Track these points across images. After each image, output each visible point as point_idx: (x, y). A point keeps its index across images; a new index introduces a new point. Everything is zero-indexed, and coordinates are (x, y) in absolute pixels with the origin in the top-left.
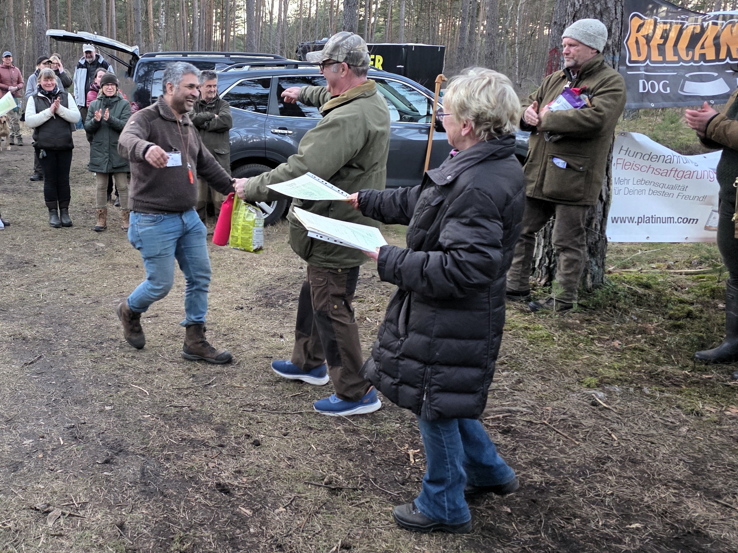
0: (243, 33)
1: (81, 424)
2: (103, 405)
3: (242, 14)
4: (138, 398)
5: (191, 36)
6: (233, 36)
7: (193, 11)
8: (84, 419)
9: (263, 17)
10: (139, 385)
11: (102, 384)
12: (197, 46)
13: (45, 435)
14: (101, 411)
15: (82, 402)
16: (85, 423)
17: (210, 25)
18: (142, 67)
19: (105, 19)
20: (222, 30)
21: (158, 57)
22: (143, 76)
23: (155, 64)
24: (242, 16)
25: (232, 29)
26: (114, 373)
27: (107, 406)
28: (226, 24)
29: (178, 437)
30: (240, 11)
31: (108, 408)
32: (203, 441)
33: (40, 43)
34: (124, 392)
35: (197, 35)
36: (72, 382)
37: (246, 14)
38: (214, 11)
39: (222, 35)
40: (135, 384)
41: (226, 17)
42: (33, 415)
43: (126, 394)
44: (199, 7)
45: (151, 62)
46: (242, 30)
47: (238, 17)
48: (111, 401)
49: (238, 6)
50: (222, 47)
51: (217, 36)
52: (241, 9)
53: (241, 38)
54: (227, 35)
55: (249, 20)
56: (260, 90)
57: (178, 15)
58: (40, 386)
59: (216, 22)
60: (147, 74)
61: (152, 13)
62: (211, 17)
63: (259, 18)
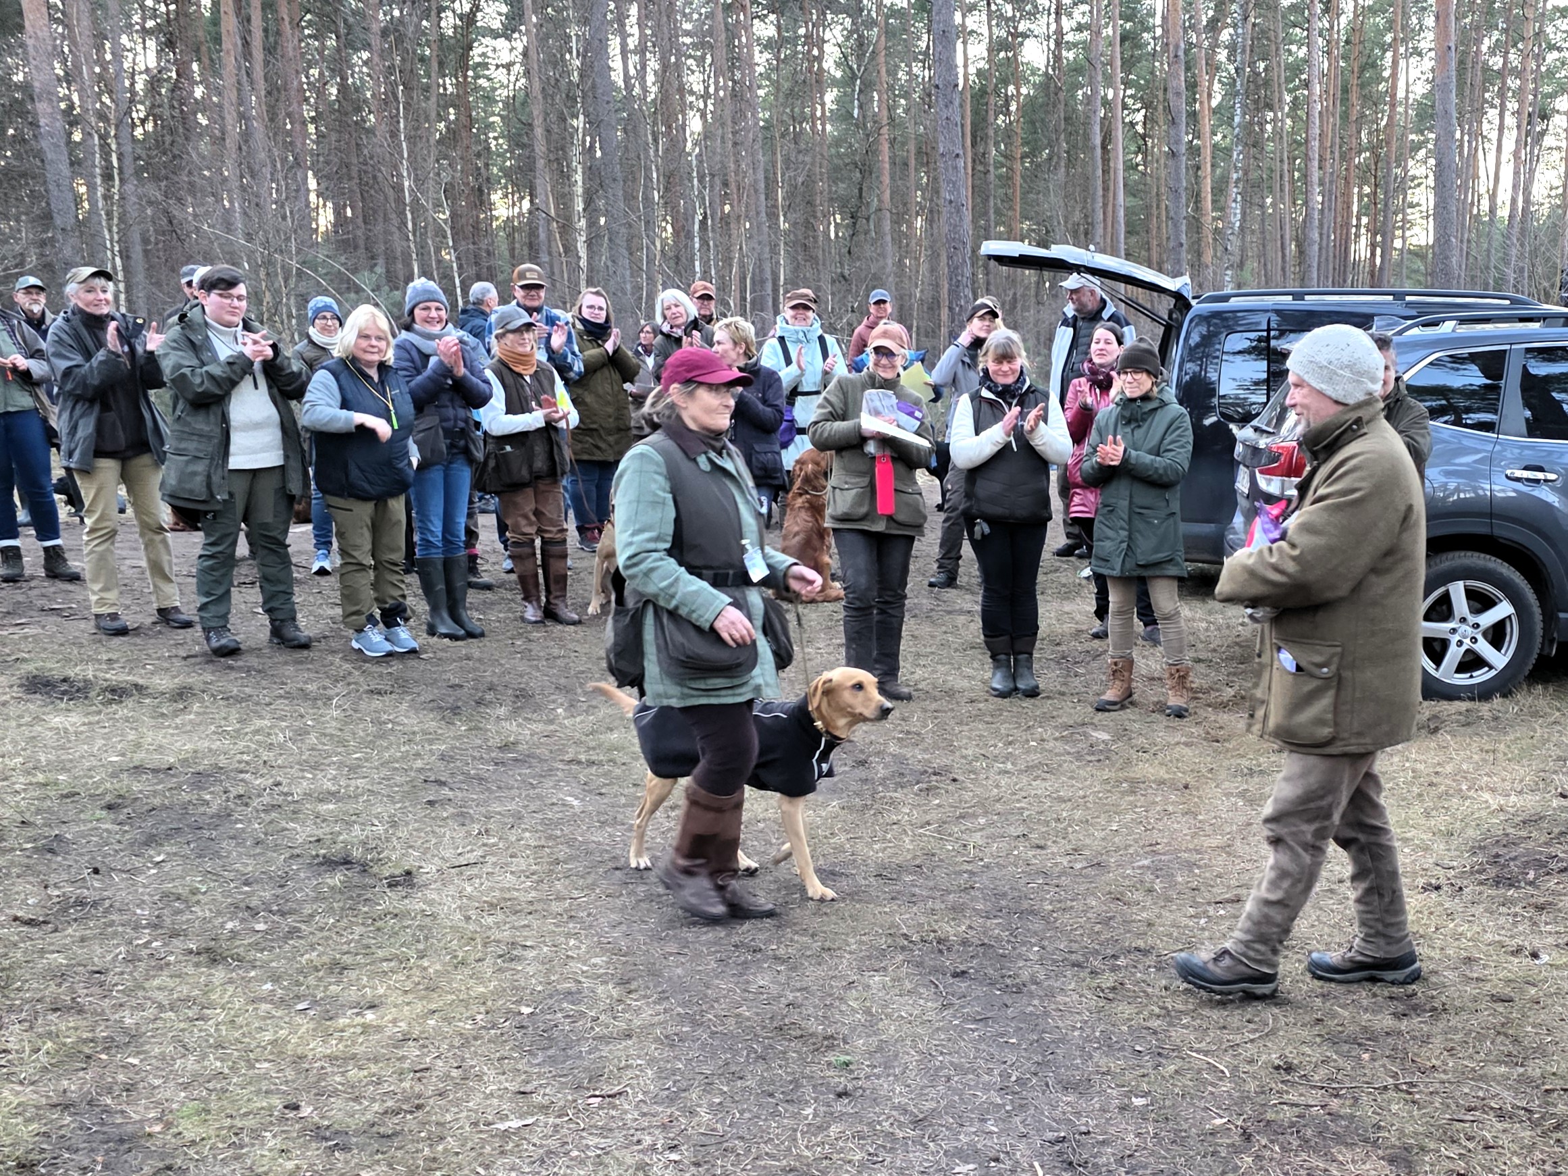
0: (1423, 243)
3: (1423, 196)
5: (1301, 252)
6: (1401, 250)
7: (1307, 193)
9: (1472, 203)
12: (1315, 275)
17: (1348, 225)
18: (1197, 325)
19: (1100, 216)
20: (1374, 235)
21: (1234, 303)
22: (1198, 346)
23: (1226, 319)
24: (1423, 202)
25: (1398, 233)
26: (1148, 1024)
28: (1384, 223)
30: (1417, 191)
33: (954, 272)
35: (1316, 247)
37: (1432, 197)
38: (1356, 190)
39: (1373, 246)
40: (1197, 1051)
41: (1386, 205)
44: (1321, 183)
45: (1217, 315)
46: (1421, 234)
47: (1412, 206)
49: (1414, 178)
50: (1372, 276)
51: (1361, 249)
52: (1419, 185)
53: (1419, 253)
54: (1386, 248)
55: (1442, 214)
56: (1474, 377)
57: (1269, 201)
59: (1359, 219)
60: (1208, 340)
61: (1210, 197)
62: (1349, 207)
63: (1465, 207)
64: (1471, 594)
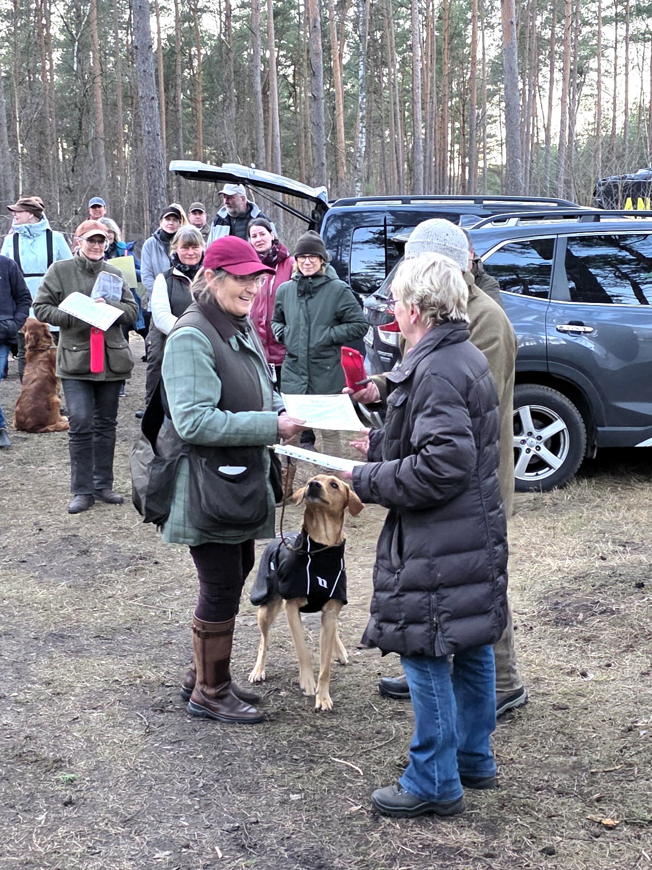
0: (499, 163)
1: (251, 823)
2: (287, 792)
3: (497, 131)
4: (345, 780)
5: (411, 169)
6: (483, 169)
7: (414, 127)
8: (256, 816)
9: (533, 136)
10: (346, 759)
11: (283, 758)
12: (422, 186)
13: (191, 844)
14: (283, 803)
15: (252, 789)
16: (257, 822)
17: (444, 150)
18: (332, 222)
19: (262, 143)
20: (464, 157)
21: (360, 206)
22: (334, 237)
23: (355, 218)
24: (498, 134)
25: (481, 156)
26: (303, 739)
27: (293, 793)
28: (471, 148)
29: (417, 842)
30: (493, 125)
31: (294, 797)
32: (458, 849)
33: (153, 184)
34: (320, 771)
35: (422, 166)
36: (231, 755)
37: (504, 130)
38: (450, 125)
39: (463, 166)
40: (340, 757)
41: (471, 135)
42: (168, 811)
43: (323, 773)
44: (424, 120)
45: (347, 214)
46: (497, 158)
47: (490, 136)
48: (300, 786)
49: (491, 117)
50: (464, 187)
51: (454, 169)
52: (495, 121)
53: (496, 171)
54: (473, 166)
55: (511, 142)
56: (534, 259)
57: (387, 132)
58: (177, 762)
59: (452, 146)
60: (341, 233)
61: (343, 130)
62: (444, 137)
63: (529, 137)
64: (535, 415)
